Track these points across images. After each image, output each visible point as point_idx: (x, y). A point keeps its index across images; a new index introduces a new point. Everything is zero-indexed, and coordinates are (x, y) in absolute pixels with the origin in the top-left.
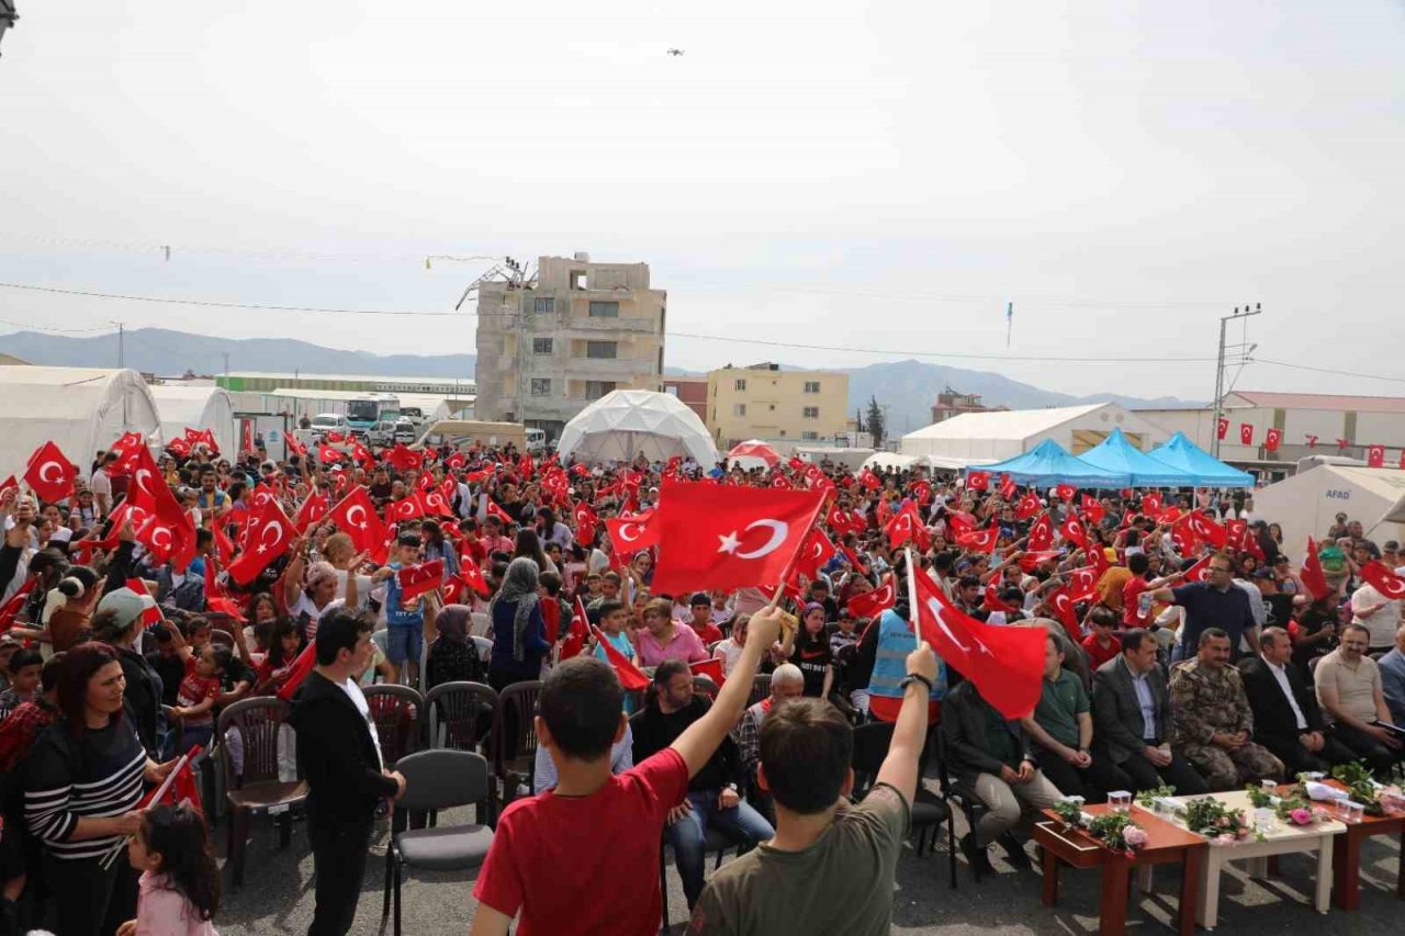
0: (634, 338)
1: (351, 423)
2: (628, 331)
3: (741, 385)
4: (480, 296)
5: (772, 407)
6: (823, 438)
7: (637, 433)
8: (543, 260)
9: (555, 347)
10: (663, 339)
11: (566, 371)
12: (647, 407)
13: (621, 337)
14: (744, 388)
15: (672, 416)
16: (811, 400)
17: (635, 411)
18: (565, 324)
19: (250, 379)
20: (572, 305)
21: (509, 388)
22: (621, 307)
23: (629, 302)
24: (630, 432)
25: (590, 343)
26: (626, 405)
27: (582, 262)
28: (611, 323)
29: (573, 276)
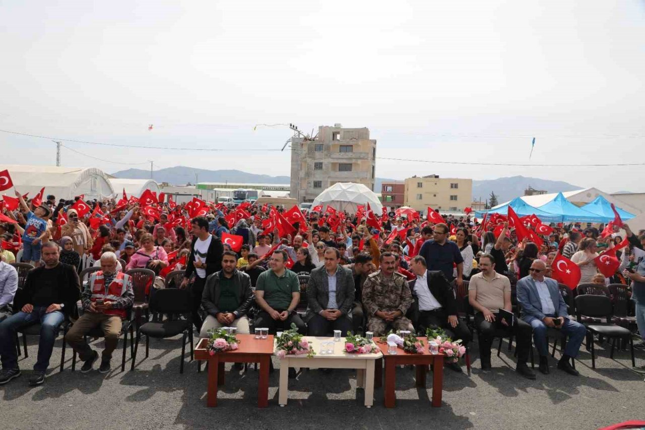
0: (359, 162)
1: (235, 201)
2: (357, 159)
3: (420, 185)
4: (292, 144)
5: (435, 196)
6: (459, 210)
7: (344, 202)
8: (321, 128)
9: (324, 167)
10: (375, 163)
11: (329, 177)
12: (348, 190)
13: (353, 161)
14: (421, 186)
15: (361, 194)
16: (454, 192)
17: (344, 192)
18: (328, 155)
19: (209, 185)
20: (331, 148)
21: (305, 185)
22: (354, 147)
23: (358, 145)
24: (341, 201)
25: (340, 165)
26: (340, 189)
27: (338, 128)
28: (350, 155)
29: (334, 135)
